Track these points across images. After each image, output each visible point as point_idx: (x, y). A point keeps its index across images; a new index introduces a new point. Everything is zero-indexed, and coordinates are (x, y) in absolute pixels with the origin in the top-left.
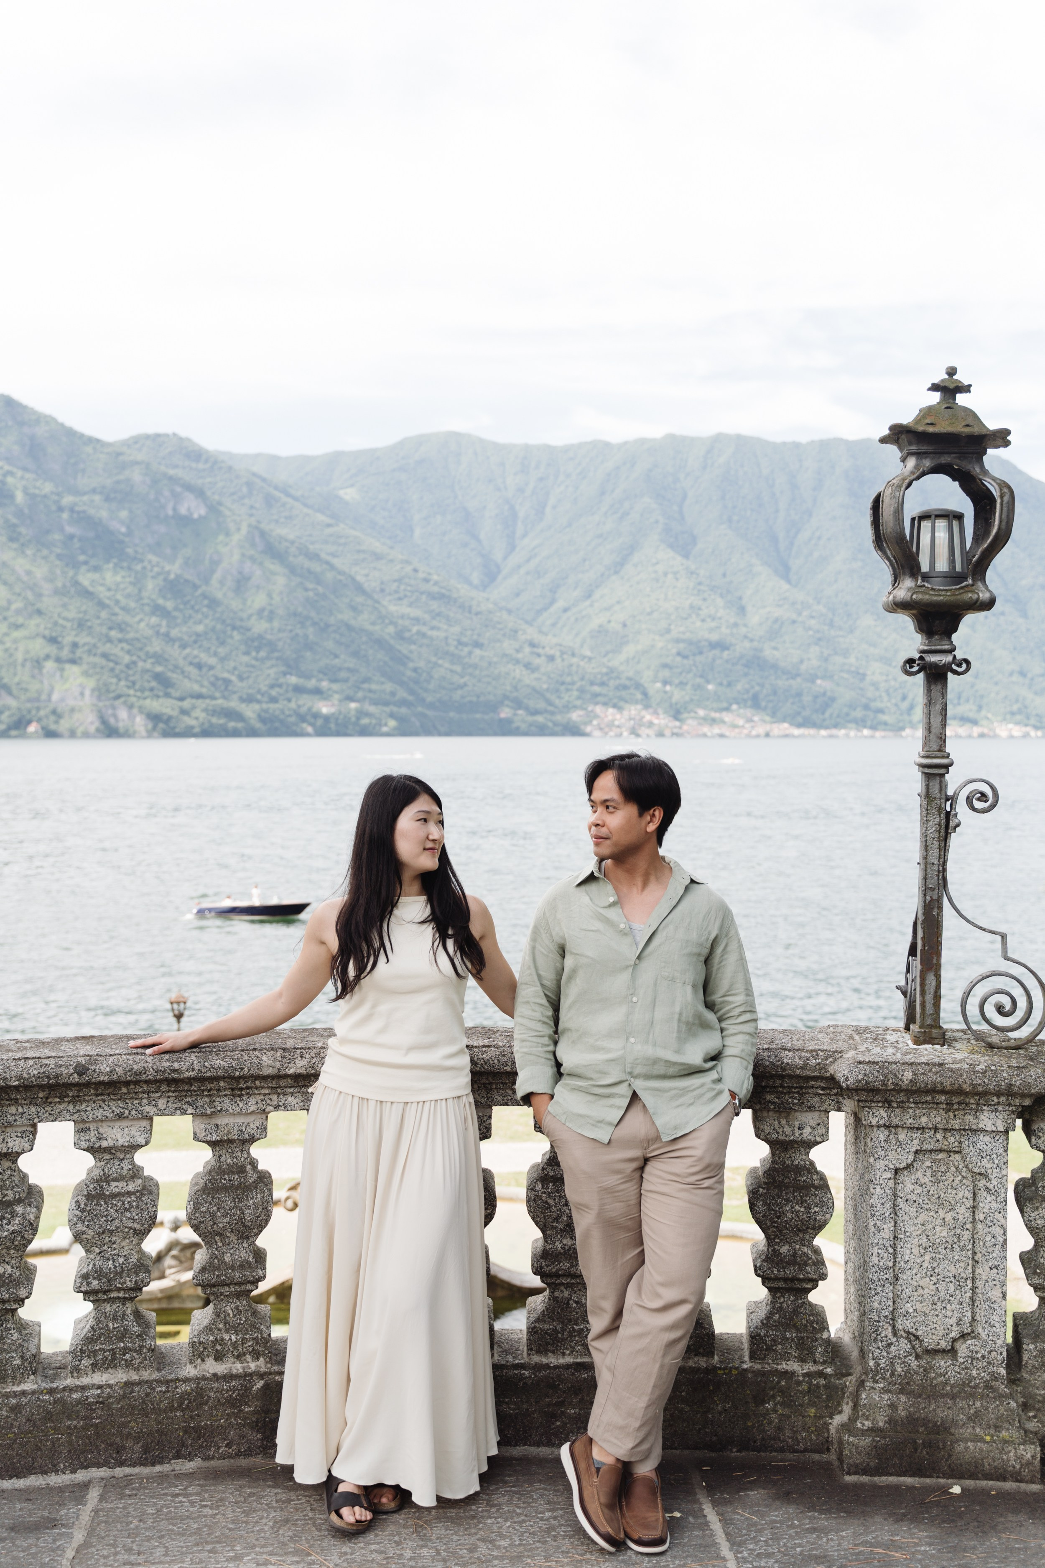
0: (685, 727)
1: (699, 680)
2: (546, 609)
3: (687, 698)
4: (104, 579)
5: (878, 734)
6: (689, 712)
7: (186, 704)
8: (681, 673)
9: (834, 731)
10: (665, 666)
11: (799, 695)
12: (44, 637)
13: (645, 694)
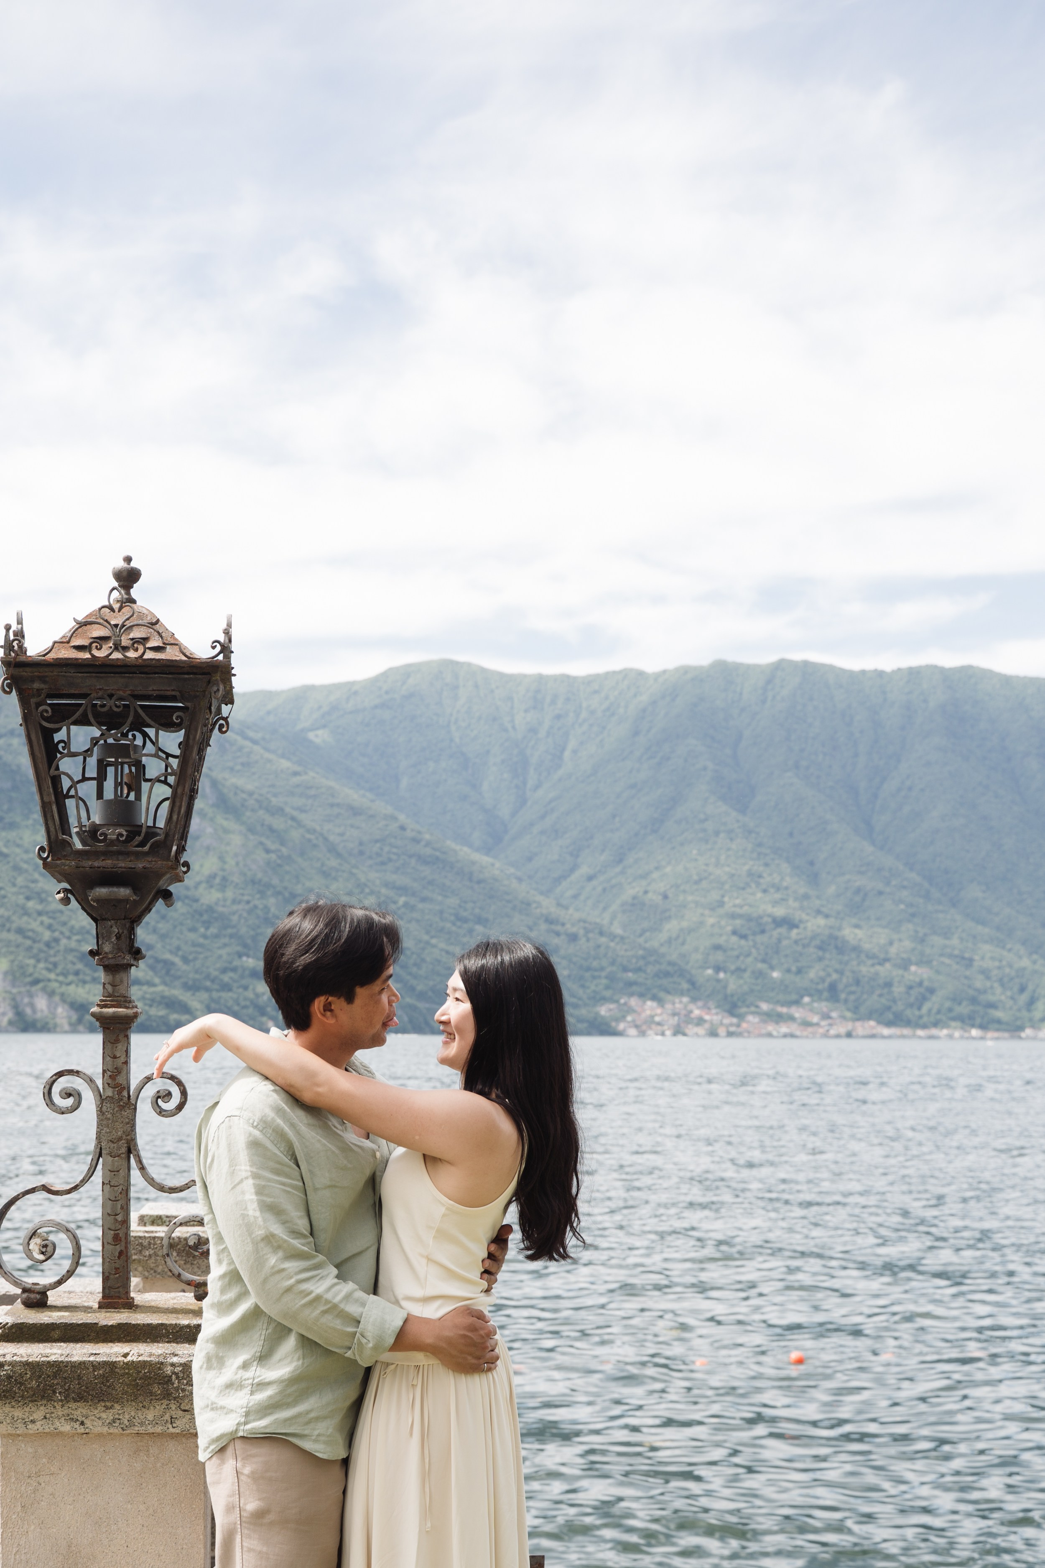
0: (744, 1025)
1: (760, 966)
2: (563, 877)
3: (746, 988)
5: (990, 1034)
6: (748, 1007)
8: (738, 957)
9: (934, 1031)
10: (717, 947)
11: (888, 985)
13: (692, 983)
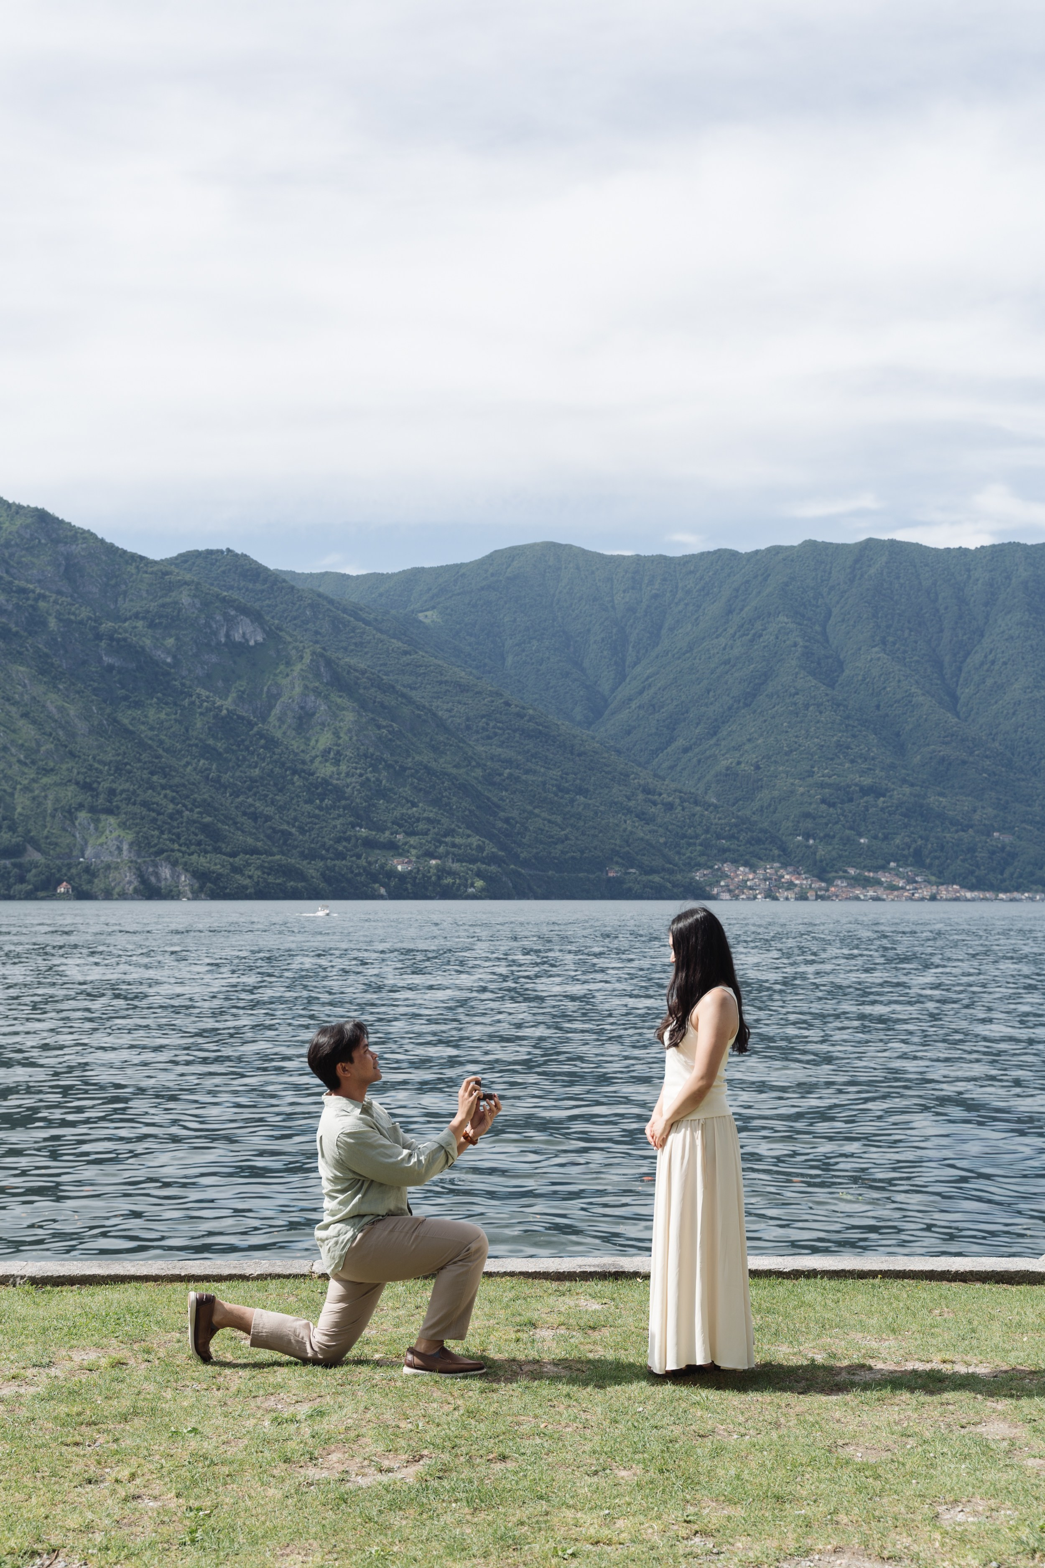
0: (833, 889)
1: (848, 832)
2: (662, 749)
3: (834, 854)
4: (146, 716)
6: (836, 872)
7: (238, 861)
8: (827, 824)
9: (1016, 895)
10: (807, 815)
11: (972, 850)
12: (77, 783)
13: (783, 849)
